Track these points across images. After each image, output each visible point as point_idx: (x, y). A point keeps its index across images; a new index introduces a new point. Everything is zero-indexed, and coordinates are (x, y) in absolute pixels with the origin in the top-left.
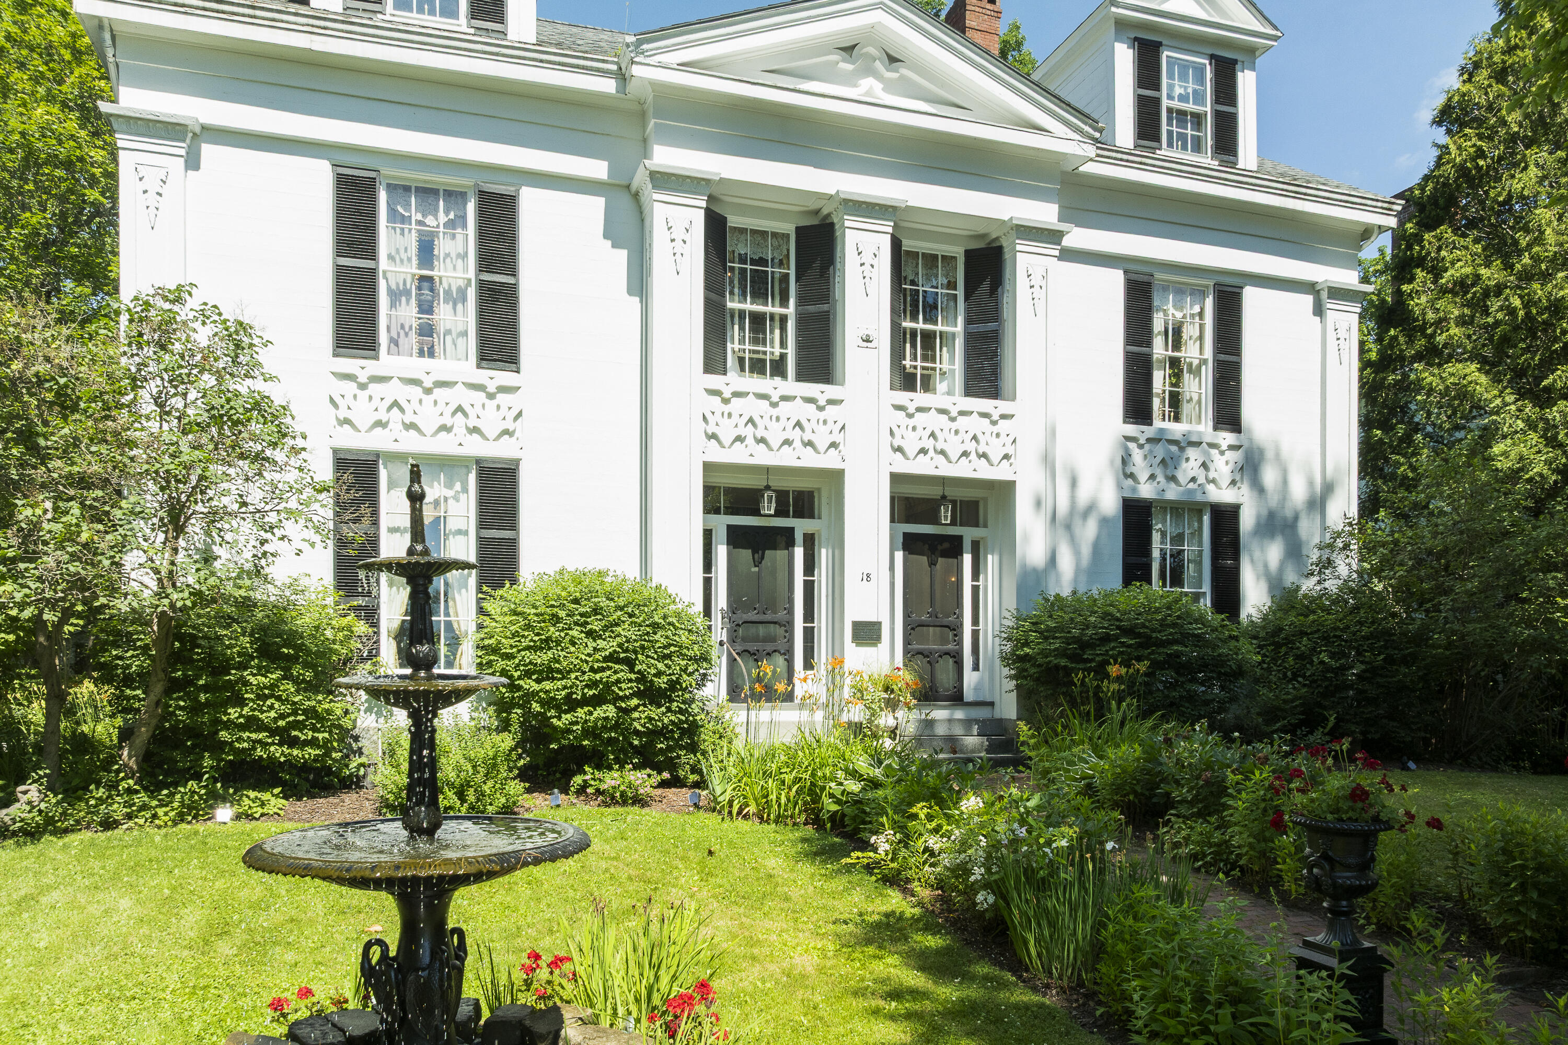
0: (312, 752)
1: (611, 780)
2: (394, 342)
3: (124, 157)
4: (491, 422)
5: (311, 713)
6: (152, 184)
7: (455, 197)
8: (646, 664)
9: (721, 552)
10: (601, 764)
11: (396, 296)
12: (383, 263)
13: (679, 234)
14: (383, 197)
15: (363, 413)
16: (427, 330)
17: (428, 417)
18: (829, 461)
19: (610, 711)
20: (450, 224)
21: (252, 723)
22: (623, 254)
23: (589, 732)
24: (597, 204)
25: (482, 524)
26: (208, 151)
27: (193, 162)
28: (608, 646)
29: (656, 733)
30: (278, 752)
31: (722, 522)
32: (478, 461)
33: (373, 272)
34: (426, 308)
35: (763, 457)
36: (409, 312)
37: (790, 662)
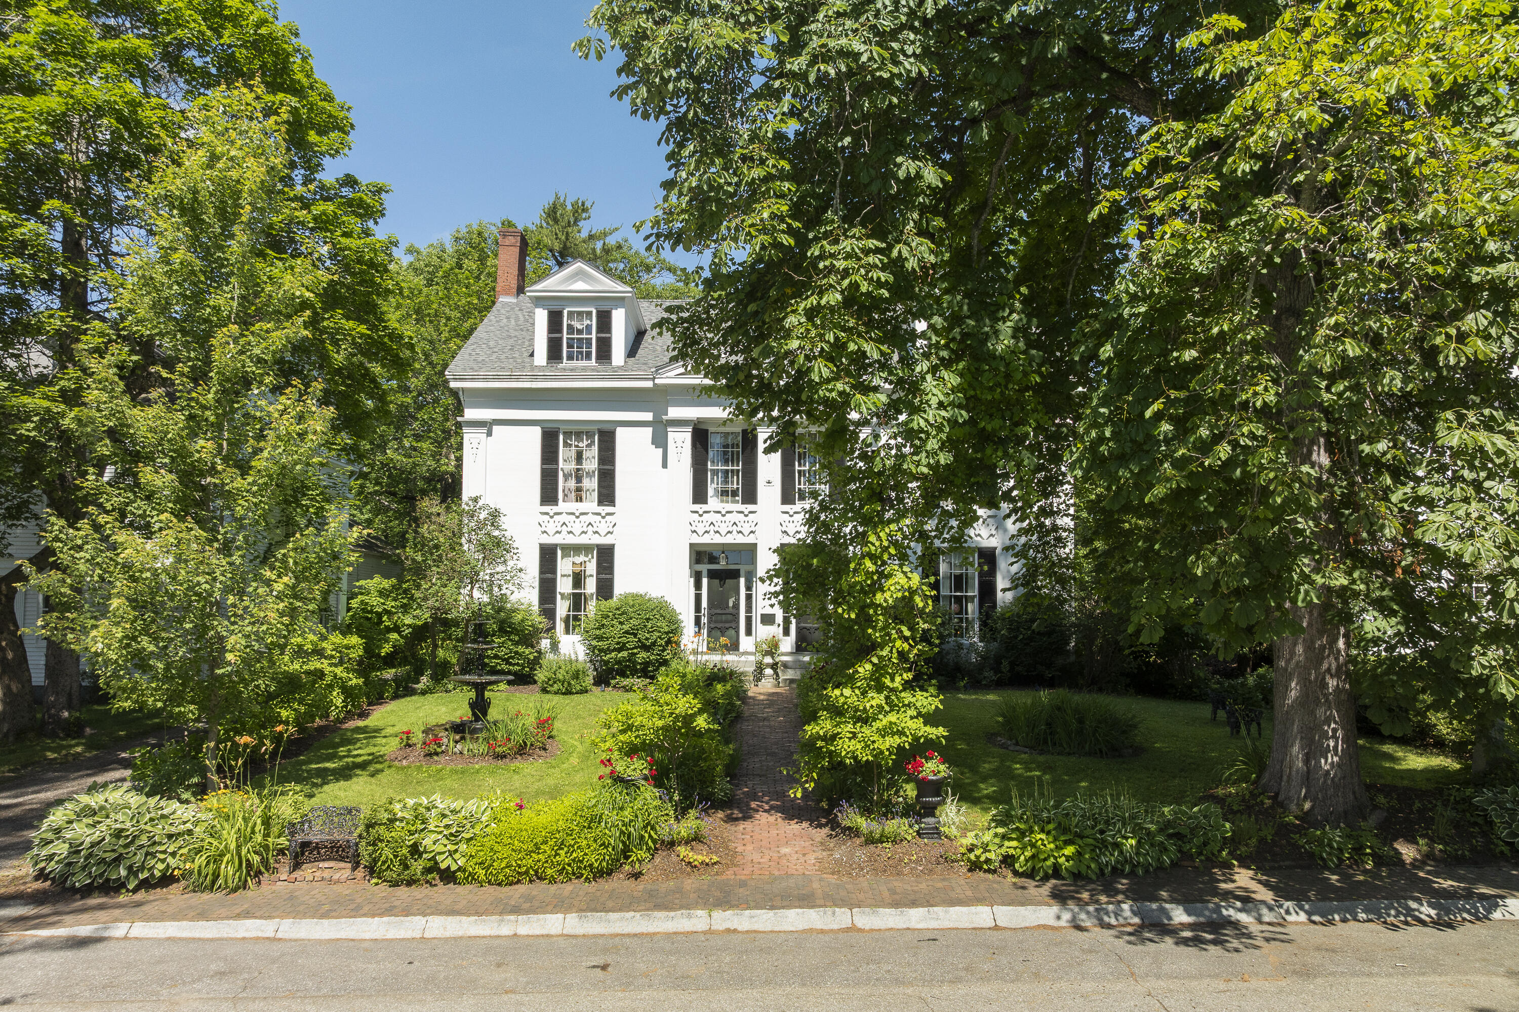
0: (517, 668)
1: (626, 682)
2: (565, 495)
3: (466, 437)
4: (603, 529)
5: (516, 653)
6: (475, 445)
7: (590, 435)
8: (642, 635)
9: (705, 581)
10: (623, 675)
11: (567, 477)
12: (561, 465)
13: (679, 444)
14: (561, 437)
15: (551, 529)
16: (579, 490)
17: (577, 529)
18: (750, 540)
19: (625, 654)
20: (588, 446)
21: (496, 657)
22: (660, 450)
23: (619, 662)
24: (649, 431)
25: (598, 573)
26: (496, 428)
27: (489, 434)
28: (626, 627)
29: (646, 664)
30: (505, 667)
31: (704, 568)
32: (598, 546)
33: (557, 470)
34: (579, 480)
35: (718, 539)
36: (572, 483)
37: (738, 632)
